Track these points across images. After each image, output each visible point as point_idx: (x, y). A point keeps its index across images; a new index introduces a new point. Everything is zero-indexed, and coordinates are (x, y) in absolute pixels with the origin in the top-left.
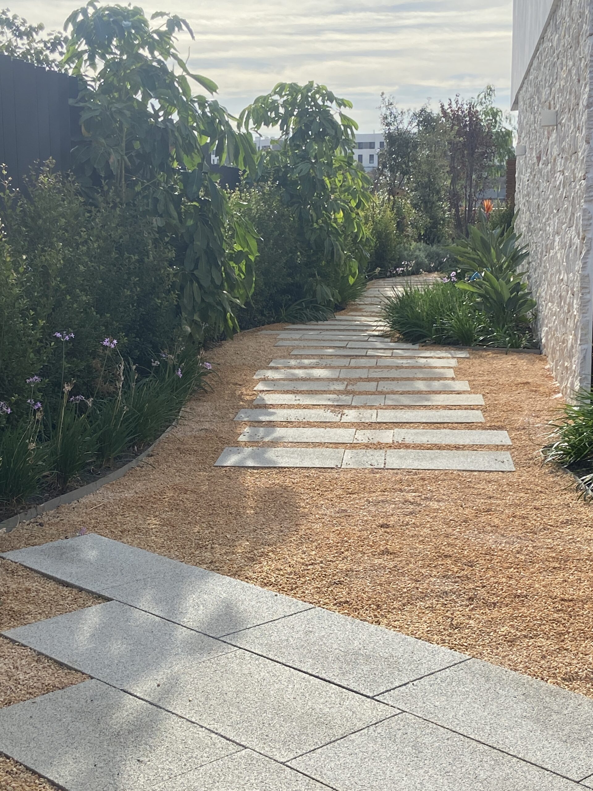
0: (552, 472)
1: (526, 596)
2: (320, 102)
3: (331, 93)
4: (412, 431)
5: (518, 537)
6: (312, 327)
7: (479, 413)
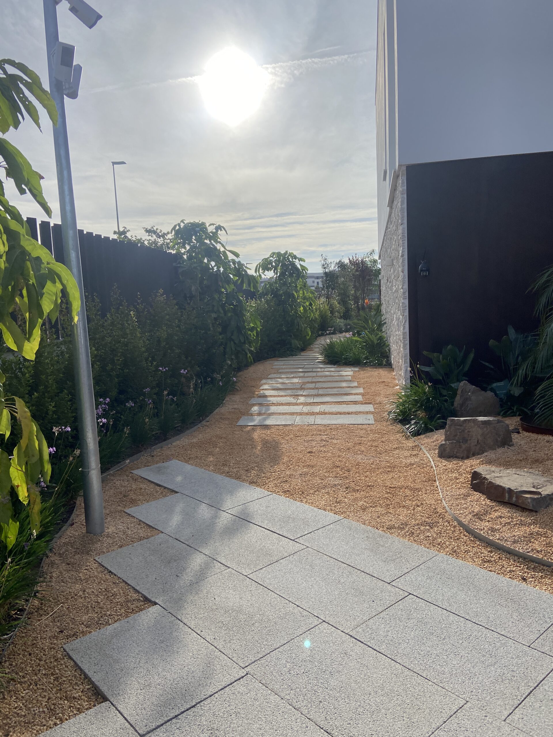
0: (391, 424)
1: (373, 486)
2: (291, 260)
3: (295, 255)
4: (329, 406)
5: (372, 456)
6: (290, 359)
7: (360, 396)
